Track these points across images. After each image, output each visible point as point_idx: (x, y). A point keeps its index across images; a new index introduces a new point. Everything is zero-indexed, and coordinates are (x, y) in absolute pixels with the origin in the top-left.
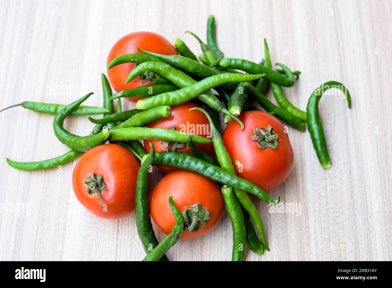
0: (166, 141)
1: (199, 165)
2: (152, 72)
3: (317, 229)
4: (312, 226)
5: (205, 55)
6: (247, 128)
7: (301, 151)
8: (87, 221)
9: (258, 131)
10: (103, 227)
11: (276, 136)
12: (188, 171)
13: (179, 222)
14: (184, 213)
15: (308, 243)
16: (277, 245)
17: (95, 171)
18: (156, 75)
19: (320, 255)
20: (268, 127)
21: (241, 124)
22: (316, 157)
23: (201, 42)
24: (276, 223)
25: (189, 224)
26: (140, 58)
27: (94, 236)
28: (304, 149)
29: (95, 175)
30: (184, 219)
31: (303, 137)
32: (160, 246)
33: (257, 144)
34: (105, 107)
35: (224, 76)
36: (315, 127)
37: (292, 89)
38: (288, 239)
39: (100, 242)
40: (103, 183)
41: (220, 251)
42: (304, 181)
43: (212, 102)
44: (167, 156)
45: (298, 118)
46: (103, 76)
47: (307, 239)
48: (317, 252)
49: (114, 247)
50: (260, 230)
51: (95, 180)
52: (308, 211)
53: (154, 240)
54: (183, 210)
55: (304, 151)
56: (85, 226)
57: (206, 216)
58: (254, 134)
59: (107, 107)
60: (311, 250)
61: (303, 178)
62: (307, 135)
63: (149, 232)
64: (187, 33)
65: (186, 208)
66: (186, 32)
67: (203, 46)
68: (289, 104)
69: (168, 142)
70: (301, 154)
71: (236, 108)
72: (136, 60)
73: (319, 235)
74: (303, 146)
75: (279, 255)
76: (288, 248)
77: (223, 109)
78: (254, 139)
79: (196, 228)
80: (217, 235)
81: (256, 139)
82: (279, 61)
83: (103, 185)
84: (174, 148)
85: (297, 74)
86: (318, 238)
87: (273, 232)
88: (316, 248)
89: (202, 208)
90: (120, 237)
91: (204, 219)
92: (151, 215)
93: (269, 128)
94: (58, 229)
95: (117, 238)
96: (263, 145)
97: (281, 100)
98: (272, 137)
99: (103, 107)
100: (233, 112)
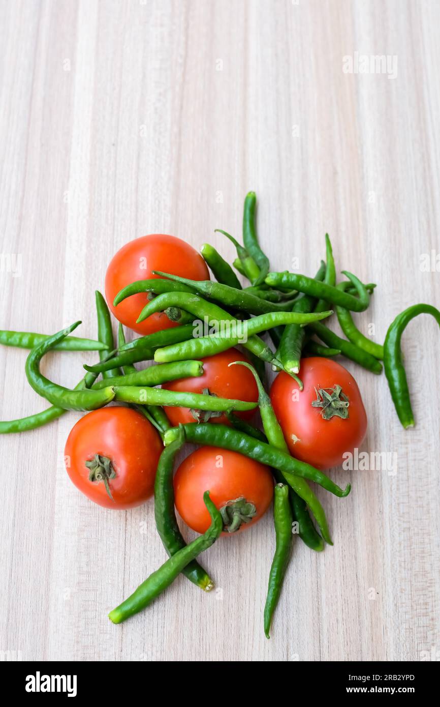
0: (196, 410)
1: (243, 443)
2: (175, 309)
3: (394, 514)
4: (387, 510)
5: (242, 264)
6: (307, 388)
7: (375, 402)
8: (82, 505)
9: (322, 395)
10: (105, 514)
11: (346, 405)
12: (227, 449)
13: (217, 523)
14: (223, 510)
15: (381, 534)
16: (340, 537)
17: (100, 450)
18: (181, 311)
19: (396, 551)
20: (335, 388)
21: (299, 382)
22: (395, 412)
23: (237, 245)
24: (338, 506)
25: (229, 523)
26: (158, 287)
27: (94, 526)
28: (378, 399)
29: (100, 457)
30: (222, 519)
31: (378, 382)
32: (189, 551)
33: (321, 412)
34: (100, 340)
35: (276, 317)
36: (395, 374)
37: (365, 313)
38: (355, 529)
39: (102, 534)
40: (112, 469)
41: (265, 545)
42: (378, 446)
43: (259, 349)
44: (199, 430)
45: (372, 356)
46: (97, 294)
47: (380, 529)
48: (393, 546)
49: (122, 542)
50: (320, 522)
51: (100, 464)
52: (381, 489)
53: (179, 538)
54: (222, 506)
55: (378, 403)
56: (81, 513)
57: (251, 512)
58: (316, 399)
59: (104, 339)
60: (385, 543)
61: (376, 441)
62: (382, 380)
63: (172, 529)
64: (217, 232)
65: (226, 503)
66: (215, 231)
67: (241, 251)
68: (361, 336)
69: (199, 411)
70: (374, 406)
71: (294, 365)
72: (153, 290)
73: (396, 523)
74: (377, 396)
75: (343, 551)
76: (356, 542)
77: (274, 360)
78: (316, 406)
79: (238, 528)
80: (261, 525)
81: (320, 406)
82: (346, 268)
83: (113, 471)
84: (206, 418)
85: (371, 289)
86: (394, 526)
87: (335, 519)
88: (392, 541)
89: (246, 502)
90: (129, 527)
91: (249, 516)
92: (176, 507)
93: (338, 391)
94: (43, 516)
95: (126, 530)
96: (329, 413)
97: (348, 331)
98: (341, 405)
99: (97, 340)
100: (289, 369)
